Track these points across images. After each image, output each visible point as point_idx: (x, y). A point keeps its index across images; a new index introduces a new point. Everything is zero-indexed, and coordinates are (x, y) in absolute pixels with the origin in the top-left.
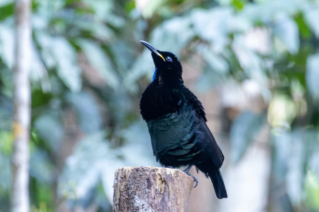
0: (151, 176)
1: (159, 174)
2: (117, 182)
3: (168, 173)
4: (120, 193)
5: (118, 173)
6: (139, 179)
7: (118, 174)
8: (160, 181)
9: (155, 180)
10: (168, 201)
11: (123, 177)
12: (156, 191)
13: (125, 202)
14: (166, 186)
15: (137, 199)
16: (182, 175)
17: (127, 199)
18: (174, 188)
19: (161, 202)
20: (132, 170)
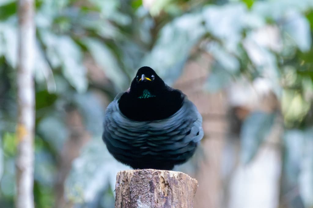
0: (153, 179)
1: (162, 177)
2: (119, 185)
3: (171, 176)
4: (122, 197)
5: (120, 176)
6: (141, 182)
7: (120, 178)
8: (163, 184)
9: (158, 183)
10: (172, 204)
11: (125, 180)
12: (159, 194)
13: (127, 206)
14: (170, 190)
15: (140, 203)
16: (185, 177)
17: (130, 203)
18: (177, 192)
19: (164, 206)
20: (134, 173)
